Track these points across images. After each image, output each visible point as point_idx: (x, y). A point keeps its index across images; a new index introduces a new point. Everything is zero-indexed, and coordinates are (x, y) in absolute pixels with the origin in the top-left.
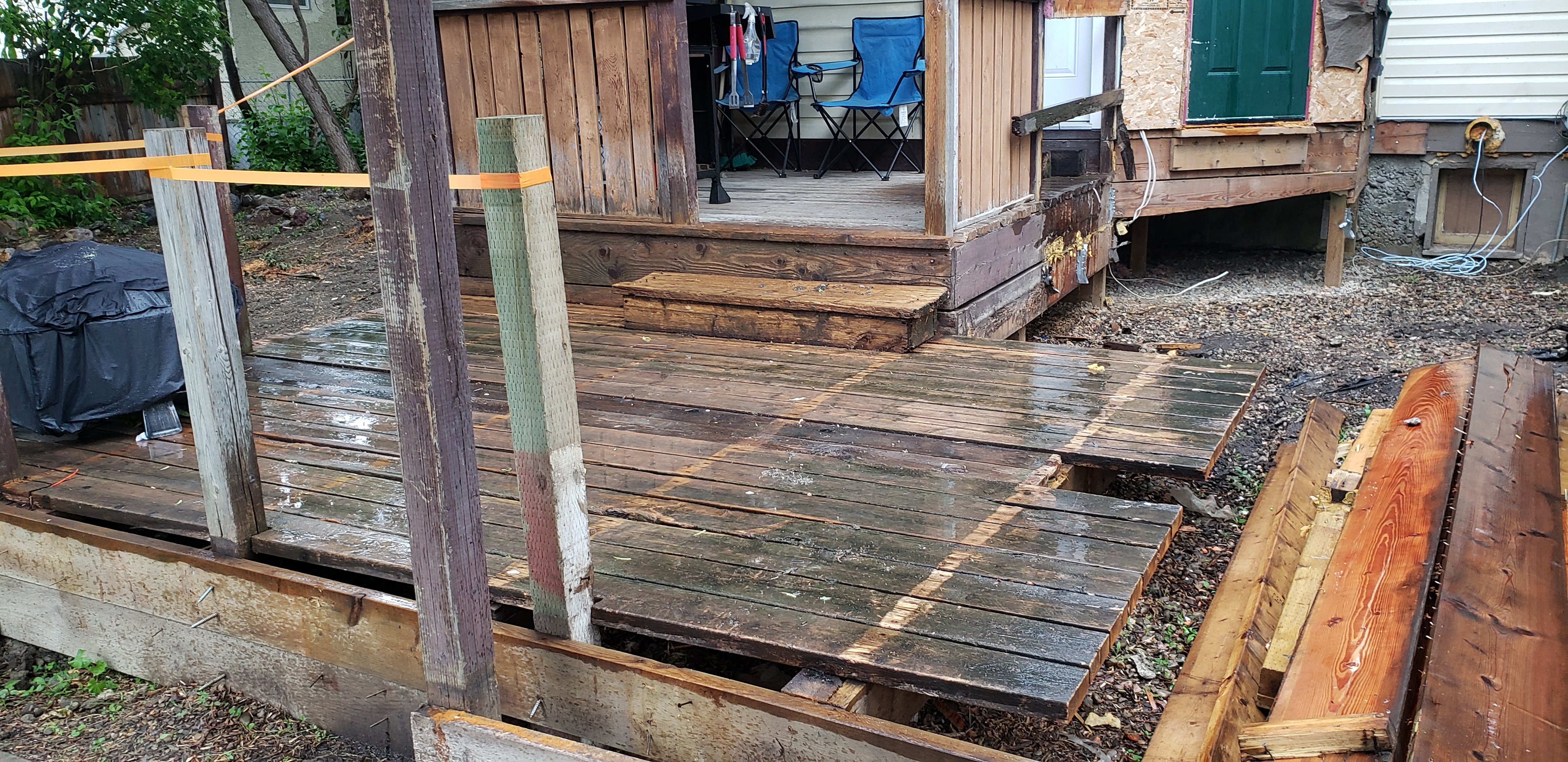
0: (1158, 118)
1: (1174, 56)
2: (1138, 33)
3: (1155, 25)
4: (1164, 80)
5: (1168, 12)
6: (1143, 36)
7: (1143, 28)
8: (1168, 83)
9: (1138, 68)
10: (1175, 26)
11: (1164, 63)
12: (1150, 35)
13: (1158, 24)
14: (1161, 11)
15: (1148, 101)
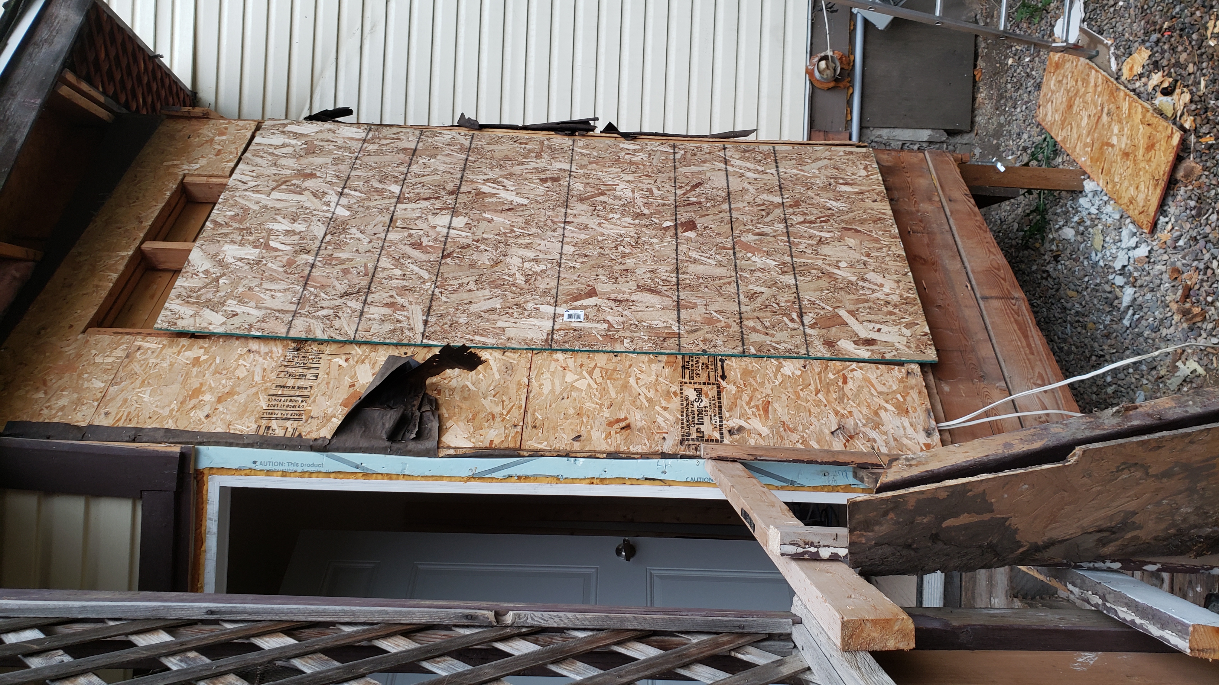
0: (908, 398)
1: (798, 373)
2: (765, 431)
3: (748, 403)
4: (841, 389)
5: (723, 383)
6: (770, 423)
7: (756, 424)
8: (845, 382)
9: (827, 432)
10: (746, 373)
11: (812, 388)
12: (766, 411)
13: (745, 397)
14: (724, 395)
15: (882, 413)
